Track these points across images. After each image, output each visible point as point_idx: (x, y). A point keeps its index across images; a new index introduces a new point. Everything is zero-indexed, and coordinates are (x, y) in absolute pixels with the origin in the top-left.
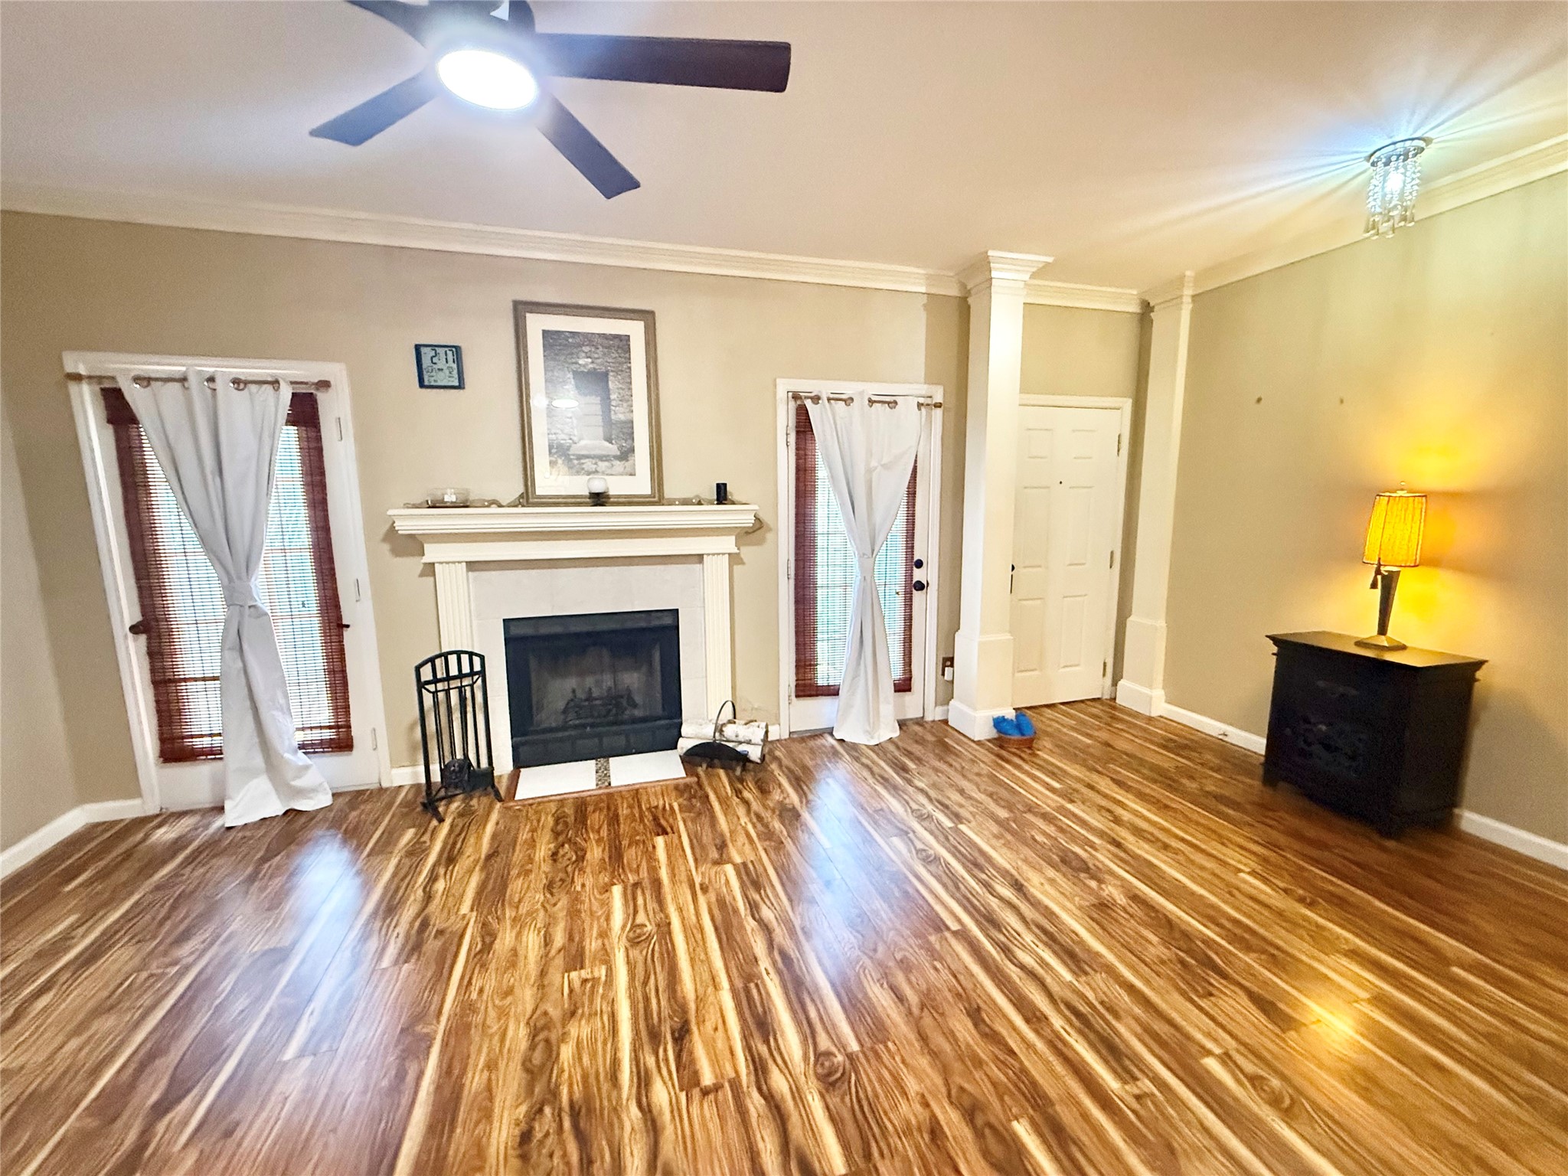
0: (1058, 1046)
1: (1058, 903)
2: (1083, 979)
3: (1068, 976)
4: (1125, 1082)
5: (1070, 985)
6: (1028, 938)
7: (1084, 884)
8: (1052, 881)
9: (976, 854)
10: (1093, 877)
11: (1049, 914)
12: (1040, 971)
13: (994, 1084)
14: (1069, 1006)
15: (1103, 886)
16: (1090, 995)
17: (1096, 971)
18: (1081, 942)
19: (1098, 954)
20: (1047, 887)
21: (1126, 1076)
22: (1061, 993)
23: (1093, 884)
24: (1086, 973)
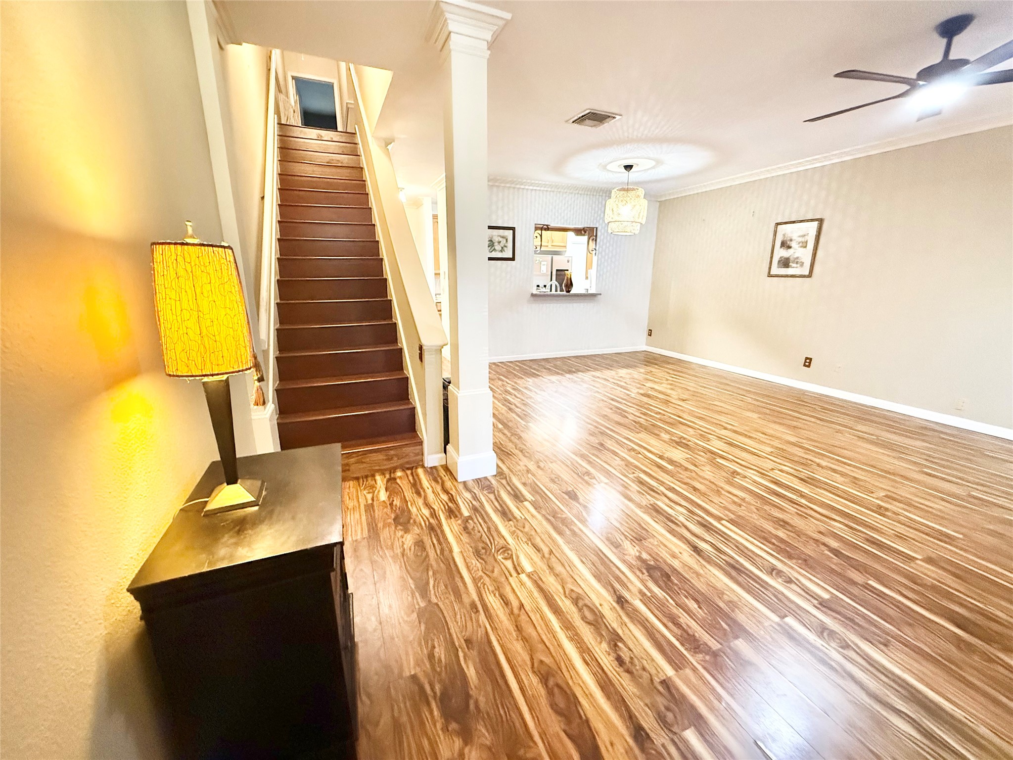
0: (662, 483)
1: (667, 539)
2: (652, 502)
3: (660, 503)
4: (638, 476)
5: (657, 499)
6: (681, 519)
7: (650, 555)
8: (674, 556)
9: (740, 579)
10: (644, 561)
11: (672, 532)
12: (672, 504)
13: (680, 473)
14: (659, 494)
15: (638, 554)
16: (648, 497)
17: (646, 505)
18: (652, 517)
19: (644, 513)
20: (677, 551)
21: (638, 478)
22: (661, 497)
23: (645, 556)
24: (651, 505)
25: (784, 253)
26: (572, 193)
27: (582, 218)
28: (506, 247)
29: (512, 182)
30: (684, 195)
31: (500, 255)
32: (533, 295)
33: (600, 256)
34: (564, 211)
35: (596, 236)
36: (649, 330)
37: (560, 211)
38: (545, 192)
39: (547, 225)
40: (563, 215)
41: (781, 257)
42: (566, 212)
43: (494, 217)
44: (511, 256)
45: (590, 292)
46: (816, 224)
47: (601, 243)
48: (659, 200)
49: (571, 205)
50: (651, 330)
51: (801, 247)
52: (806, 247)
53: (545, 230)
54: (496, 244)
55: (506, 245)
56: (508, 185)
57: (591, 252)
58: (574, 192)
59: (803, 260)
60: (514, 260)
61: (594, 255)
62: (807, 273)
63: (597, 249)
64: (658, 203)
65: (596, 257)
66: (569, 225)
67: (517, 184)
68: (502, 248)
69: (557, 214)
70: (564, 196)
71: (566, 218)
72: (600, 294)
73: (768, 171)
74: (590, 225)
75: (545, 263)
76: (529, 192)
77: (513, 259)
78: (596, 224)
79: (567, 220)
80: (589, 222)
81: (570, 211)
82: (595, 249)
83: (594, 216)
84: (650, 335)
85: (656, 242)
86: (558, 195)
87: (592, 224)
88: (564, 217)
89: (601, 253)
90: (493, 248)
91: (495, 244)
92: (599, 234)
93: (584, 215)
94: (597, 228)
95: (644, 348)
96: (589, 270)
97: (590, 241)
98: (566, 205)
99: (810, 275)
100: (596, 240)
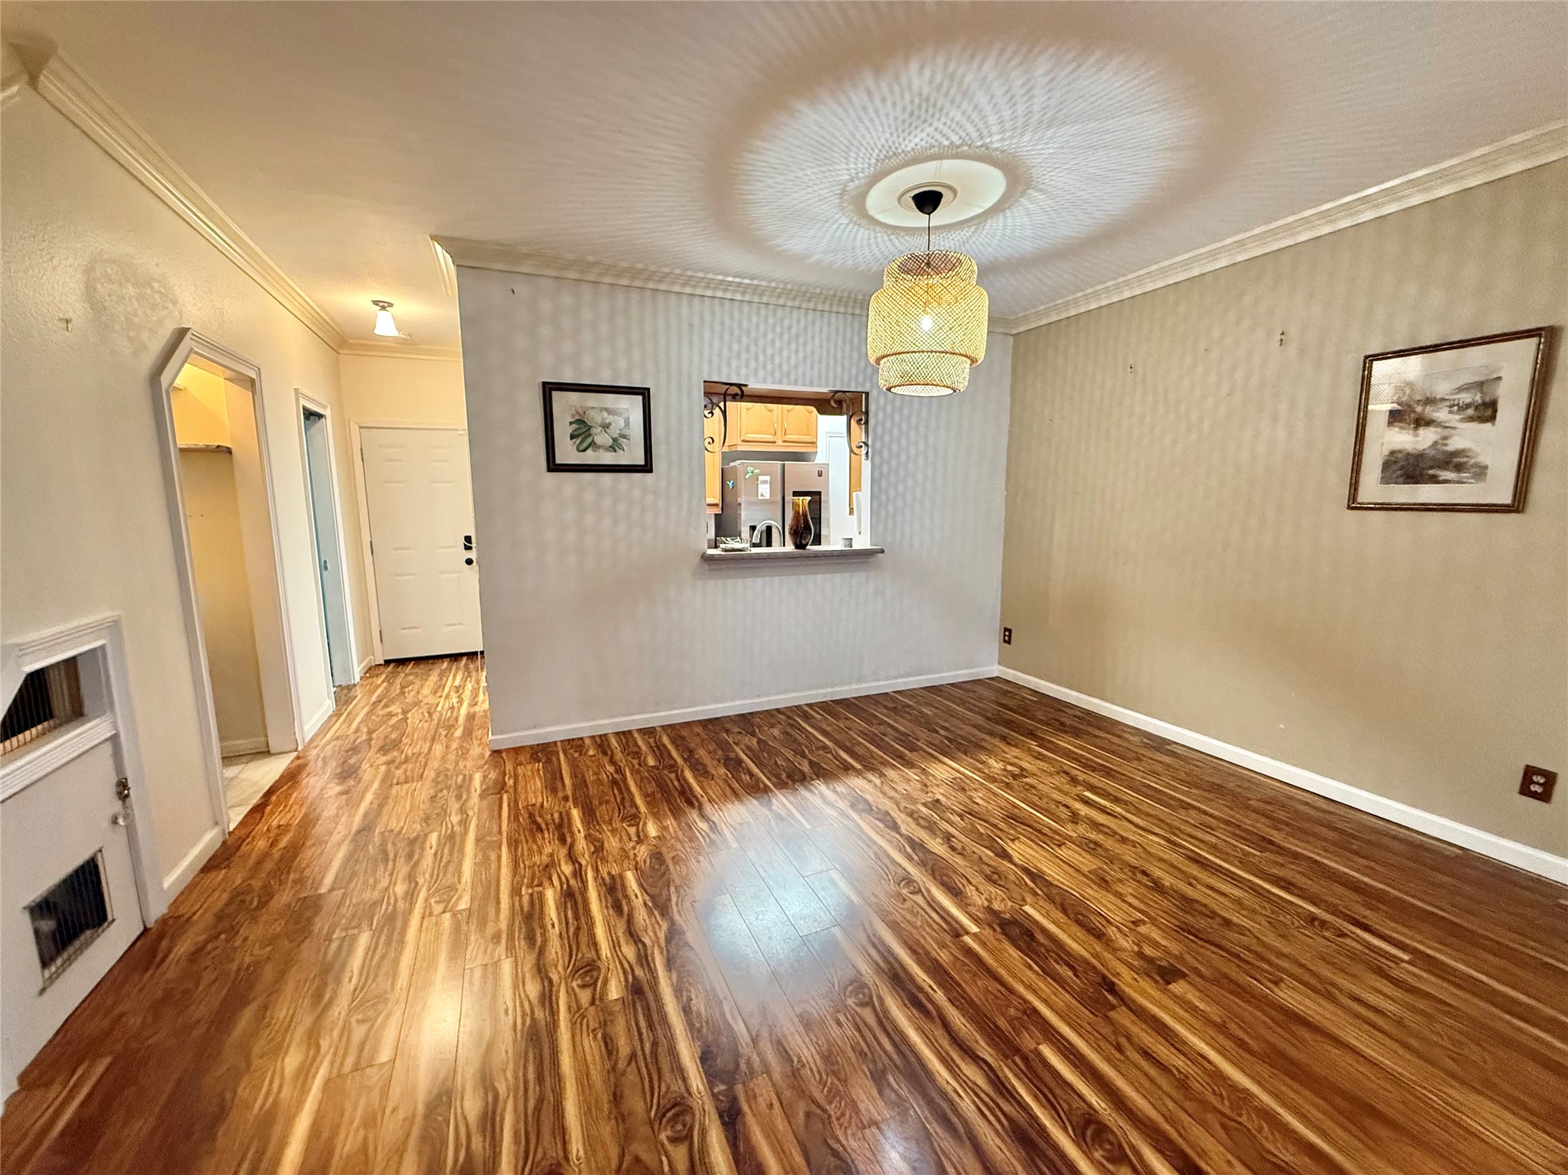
25: (1404, 439)
26: (799, 308)
27: (827, 369)
28: (624, 437)
29: (636, 274)
30: (1073, 312)
31: (608, 459)
32: (707, 559)
33: (877, 460)
34: (781, 350)
35: (867, 413)
36: (1006, 629)
37: (769, 351)
38: (727, 303)
39: (739, 386)
40: (777, 360)
41: (1392, 453)
42: (785, 354)
43: (587, 361)
44: (640, 461)
45: (856, 546)
46: (1528, 347)
47: (879, 430)
48: (1014, 332)
49: (797, 336)
50: (1010, 631)
51: (1471, 419)
52: (1492, 418)
53: (734, 397)
54: (597, 430)
55: (626, 432)
56: (624, 282)
57: (856, 450)
58: (804, 305)
59: (1482, 459)
60: (650, 471)
61: (864, 457)
62: (1506, 497)
63: (870, 443)
64: (1011, 339)
65: (869, 463)
66: (796, 384)
67: (648, 279)
68: (615, 440)
69: (761, 358)
70: (779, 313)
71: (785, 368)
72: (882, 551)
73: (1323, 215)
74: (849, 385)
75: (768, 478)
76: (685, 299)
77: (647, 468)
78: (863, 386)
79: (788, 374)
80: (846, 379)
81: (797, 351)
82: (866, 444)
83: (858, 365)
84: (1009, 642)
85: (1011, 425)
86: (763, 312)
87: (853, 384)
88: (781, 365)
89: (881, 452)
90: (589, 440)
91: (594, 431)
92: (872, 408)
93: (832, 362)
94: (867, 394)
95: (995, 670)
96: (854, 494)
97: (853, 423)
98: (786, 338)
99: (1518, 504)
100: (867, 423)
